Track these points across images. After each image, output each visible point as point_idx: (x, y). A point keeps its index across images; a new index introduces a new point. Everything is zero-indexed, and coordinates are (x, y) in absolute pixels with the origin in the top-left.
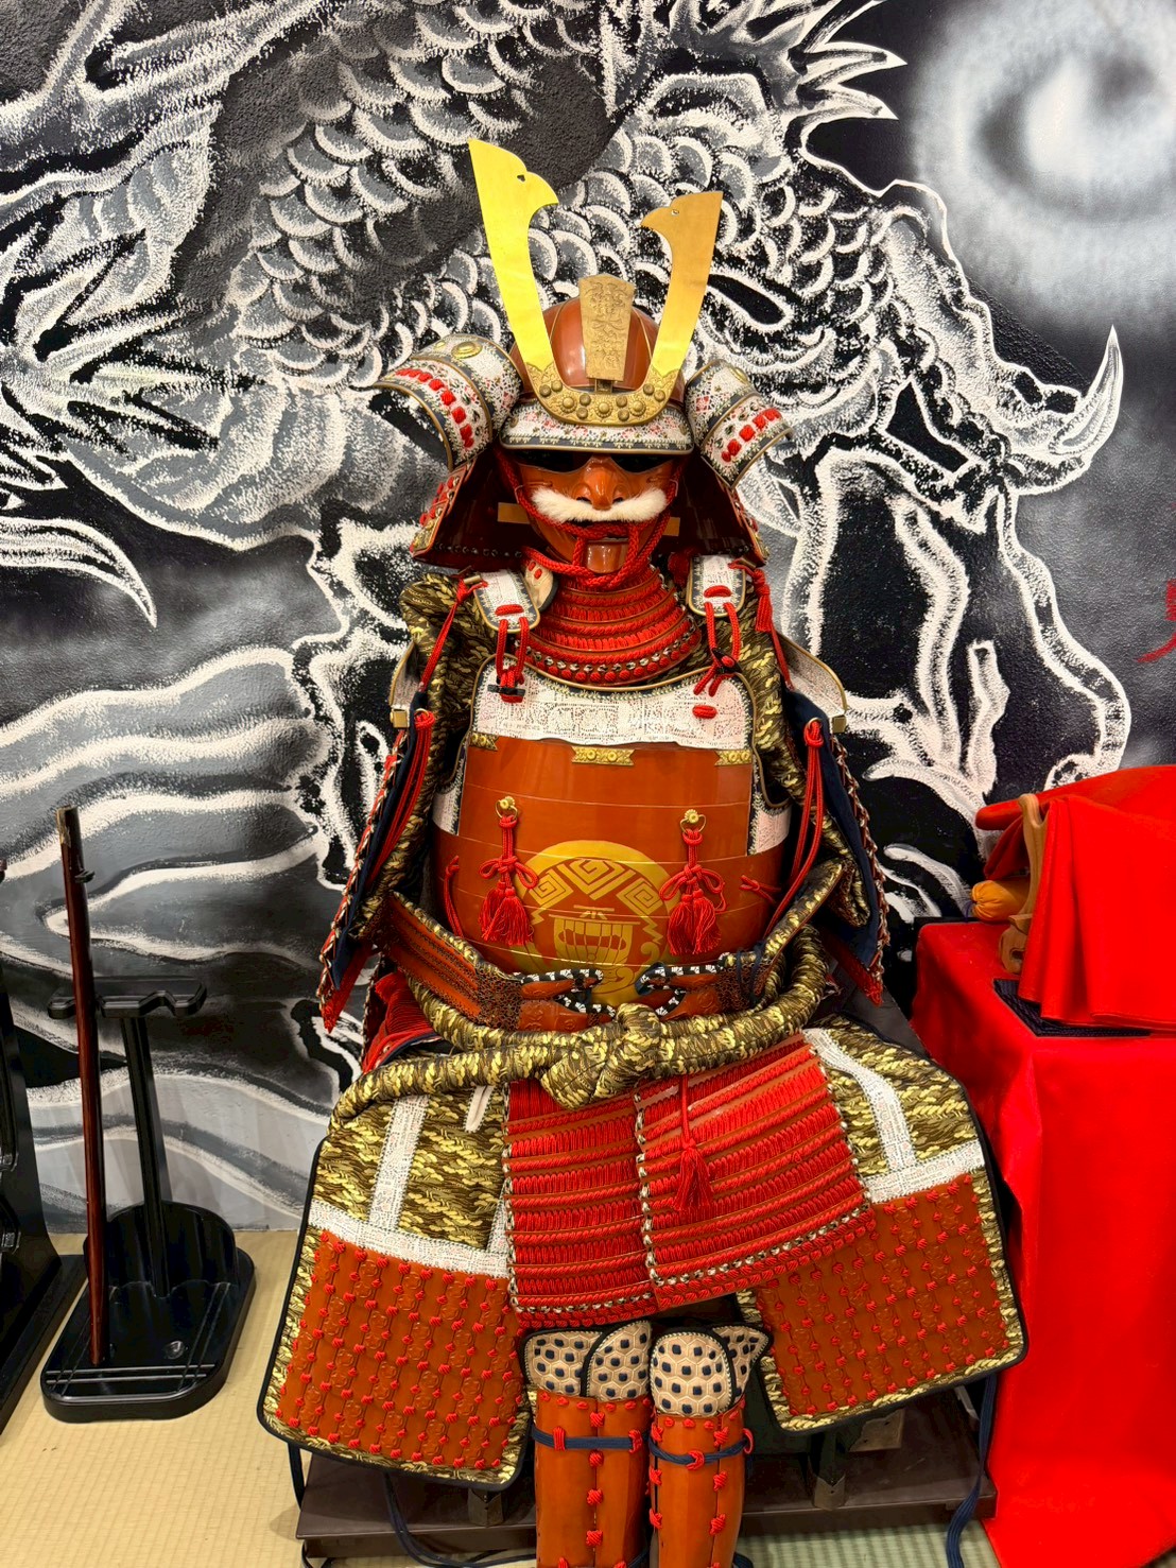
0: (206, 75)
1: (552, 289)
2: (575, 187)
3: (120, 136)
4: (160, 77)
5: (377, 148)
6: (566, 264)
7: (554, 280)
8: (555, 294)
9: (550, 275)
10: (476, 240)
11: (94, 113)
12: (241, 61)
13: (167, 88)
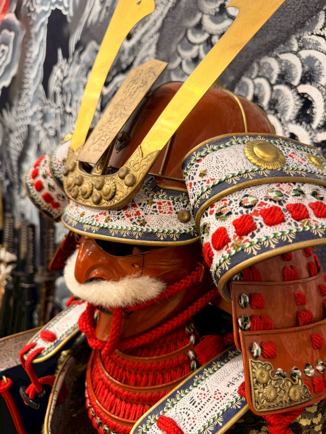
0: (155, 21)
1: (297, 91)
2: (317, 17)
3: (131, 59)
4: (143, 30)
5: (210, 32)
6: (307, 72)
7: (299, 85)
8: (299, 94)
9: (296, 82)
10: (253, 69)
11: (127, 52)
12: (166, 11)
13: (144, 34)
